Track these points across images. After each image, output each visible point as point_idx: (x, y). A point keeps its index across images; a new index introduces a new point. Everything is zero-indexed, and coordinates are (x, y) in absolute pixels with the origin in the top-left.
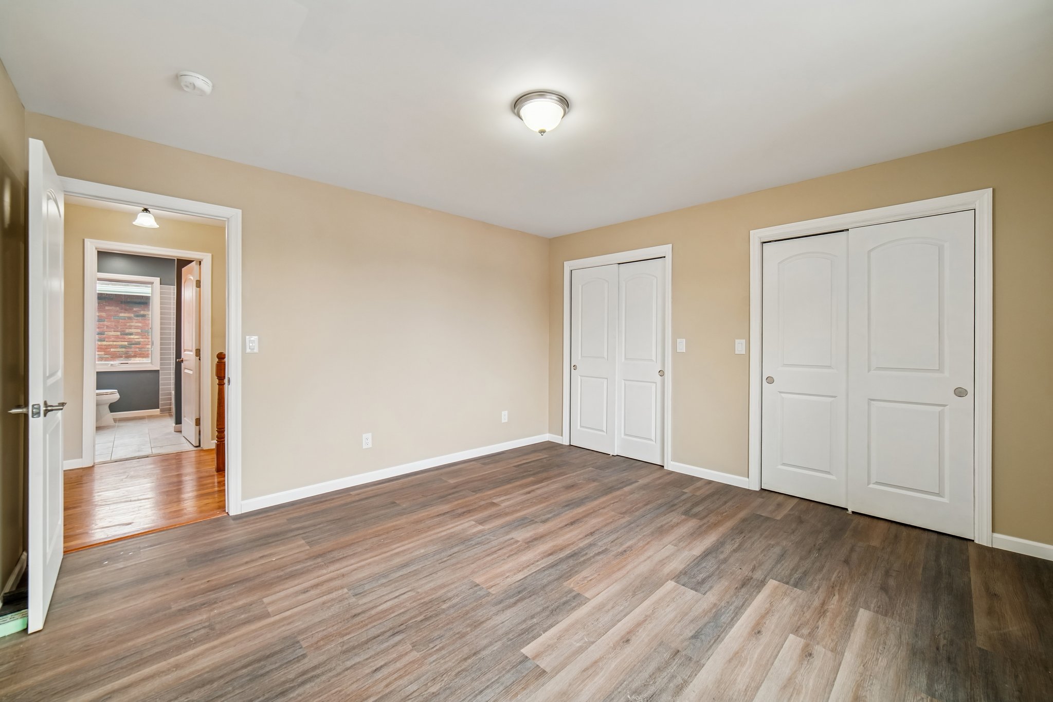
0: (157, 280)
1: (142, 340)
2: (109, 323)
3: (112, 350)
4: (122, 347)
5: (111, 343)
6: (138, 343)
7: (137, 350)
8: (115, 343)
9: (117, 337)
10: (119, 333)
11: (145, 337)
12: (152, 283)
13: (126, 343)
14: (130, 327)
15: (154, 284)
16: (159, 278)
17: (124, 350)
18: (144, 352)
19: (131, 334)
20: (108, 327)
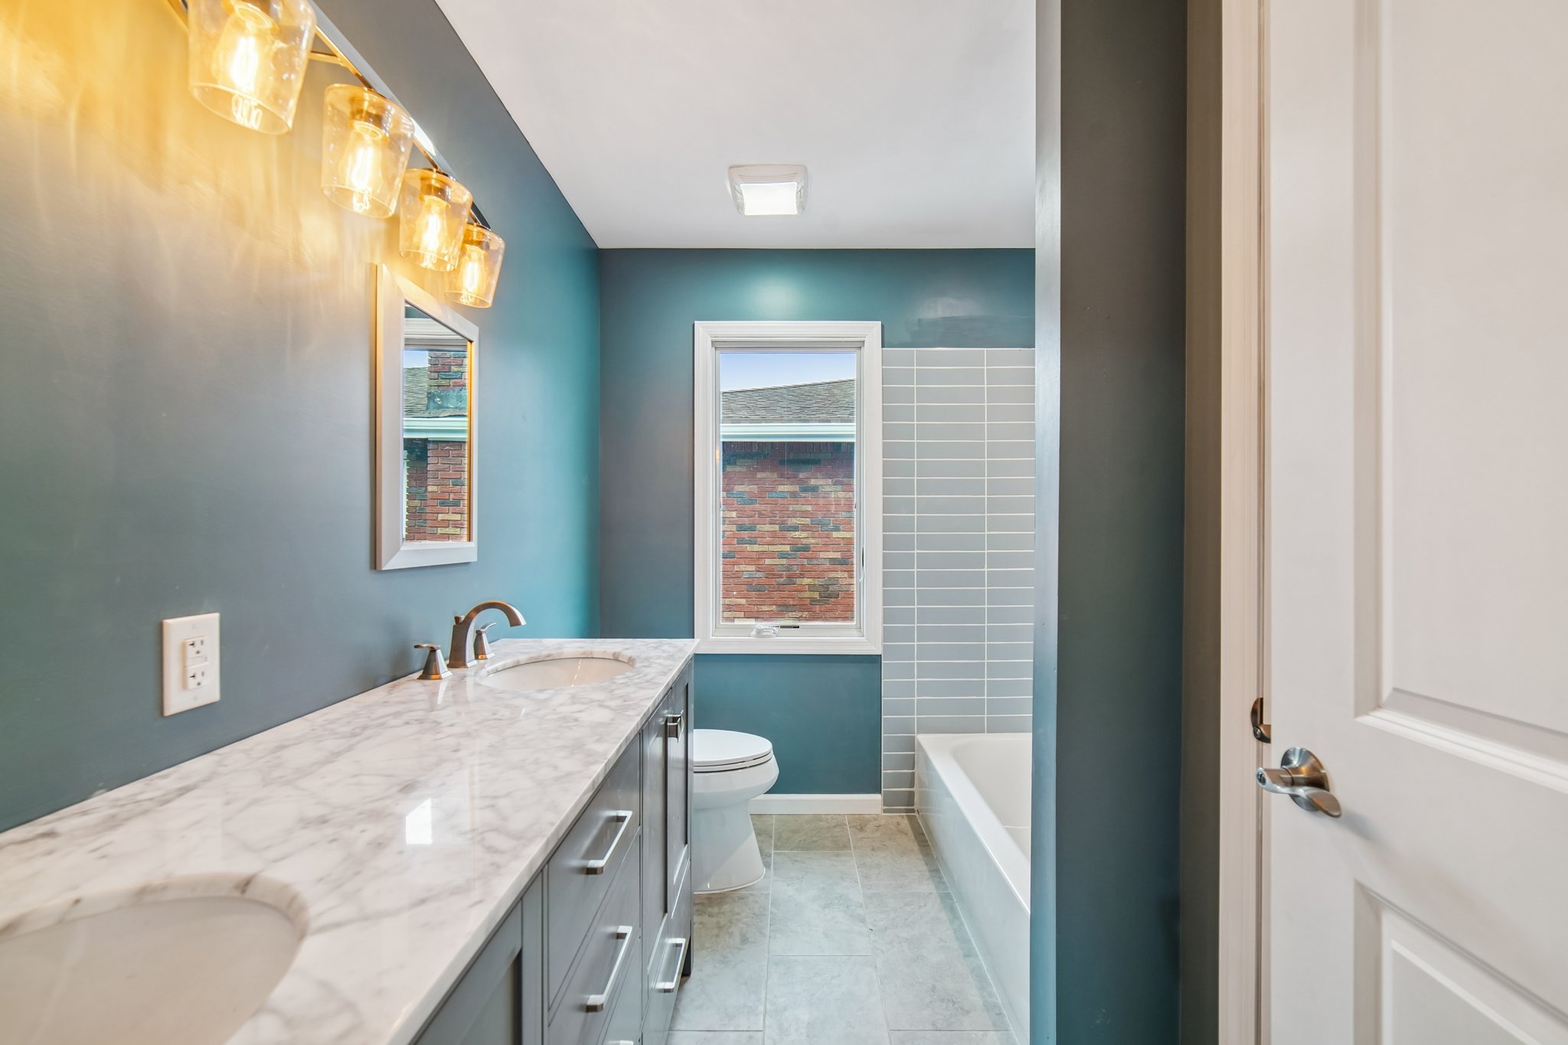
0: (870, 331)
1: (813, 541)
2: (763, 507)
3: (768, 561)
4: (782, 555)
5: (766, 548)
6: (806, 548)
7: (805, 562)
8: (772, 548)
9: (773, 534)
10: (776, 528)
11: (816, 534)
12: (859, 345)
13: (787, 548)
14: (794, 514)
15: (866, 348)
16: (880, 322)
17: (784, 561)
18: (816, 568)
19: (795, 529)
20: (761, 515)
